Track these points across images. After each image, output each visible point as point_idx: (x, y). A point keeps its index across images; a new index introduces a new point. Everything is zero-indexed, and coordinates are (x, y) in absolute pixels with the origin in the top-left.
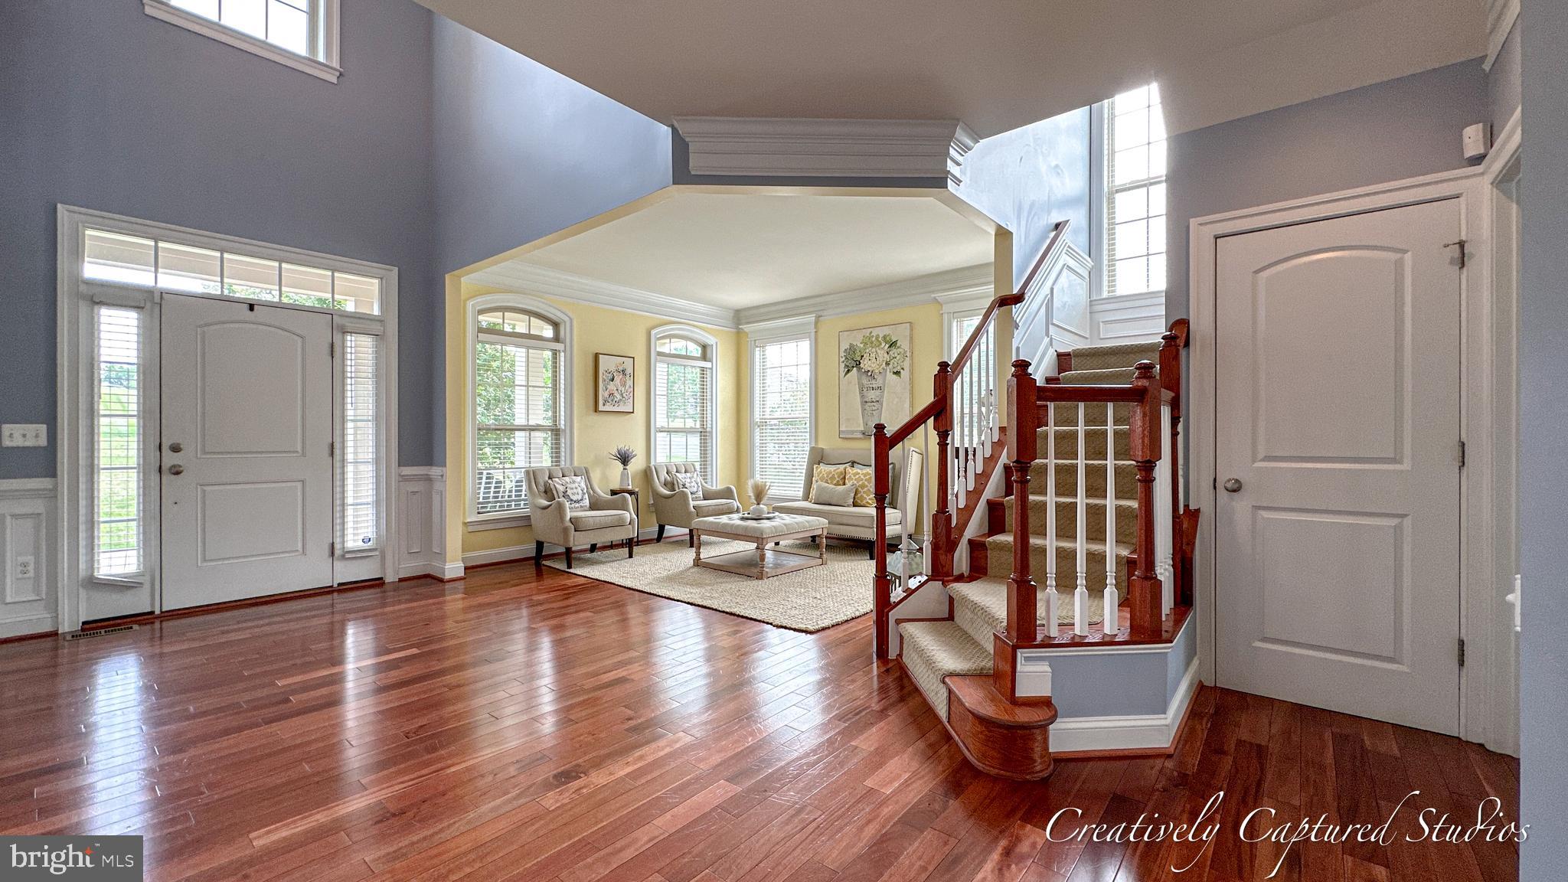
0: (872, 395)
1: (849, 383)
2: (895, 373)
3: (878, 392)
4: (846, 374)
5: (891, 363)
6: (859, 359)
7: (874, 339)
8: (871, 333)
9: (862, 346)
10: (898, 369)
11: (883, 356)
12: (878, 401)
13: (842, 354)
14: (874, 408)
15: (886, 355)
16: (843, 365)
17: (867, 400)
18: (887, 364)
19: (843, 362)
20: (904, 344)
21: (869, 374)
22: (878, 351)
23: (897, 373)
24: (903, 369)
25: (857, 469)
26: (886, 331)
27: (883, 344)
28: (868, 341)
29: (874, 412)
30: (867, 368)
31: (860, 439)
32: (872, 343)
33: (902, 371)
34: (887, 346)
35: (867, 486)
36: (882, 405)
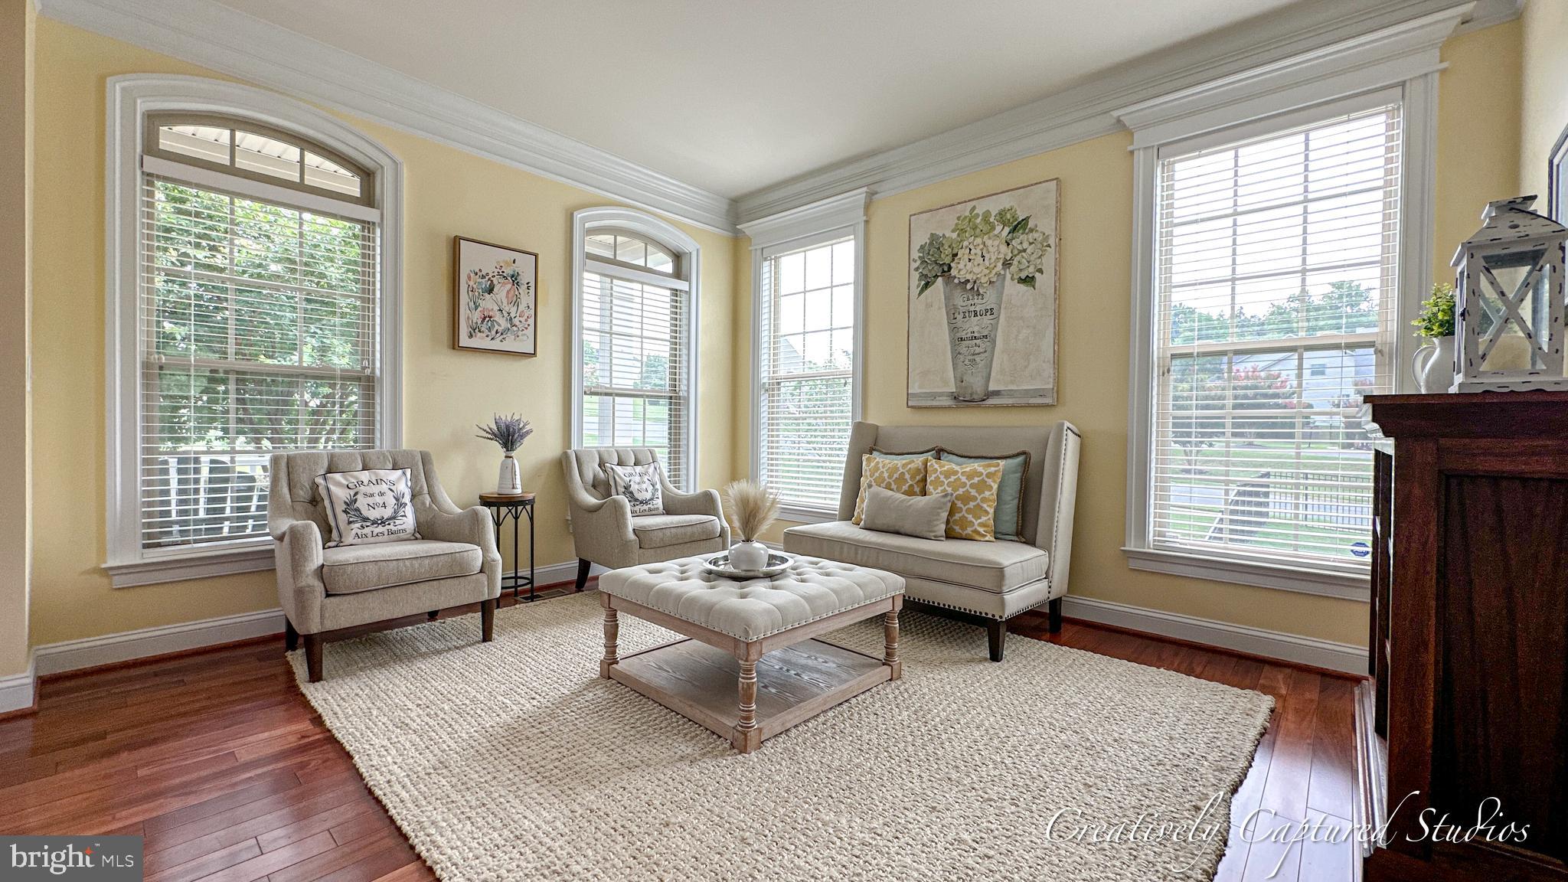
0: (974, 325)
1: (929, 306)
2: (1022, 281)
3: (986, 320)
4: (920, 294)
5: (1015, 262)
6: (947, 260)
7: (979, 220)
8: (974, 208)
9: (954, 235)
10: (1031, 271)
11: (996, 248)
12: (986, 337)
13: (916, 255)
14: (978, 350)
15: (1004, 248)
16: (916, 275)
17: (959, 335)
18: (1007, 264)
19: (917, 269)
20: (1044, 224)
21: (969, 286)
22: (989, 243)
23: (1028, 280)
24: (1040, 271)
25: (948, 464)
26: (1005, 202)
27: (999, 228)
28: (968, 226)
29: (978, 358)
30: (963, 276)
31: (950, 407)
32: (975, 228)
33: (1037, 275)
34: (1007, 230)
35: (975, 499)
36: (994, 342)
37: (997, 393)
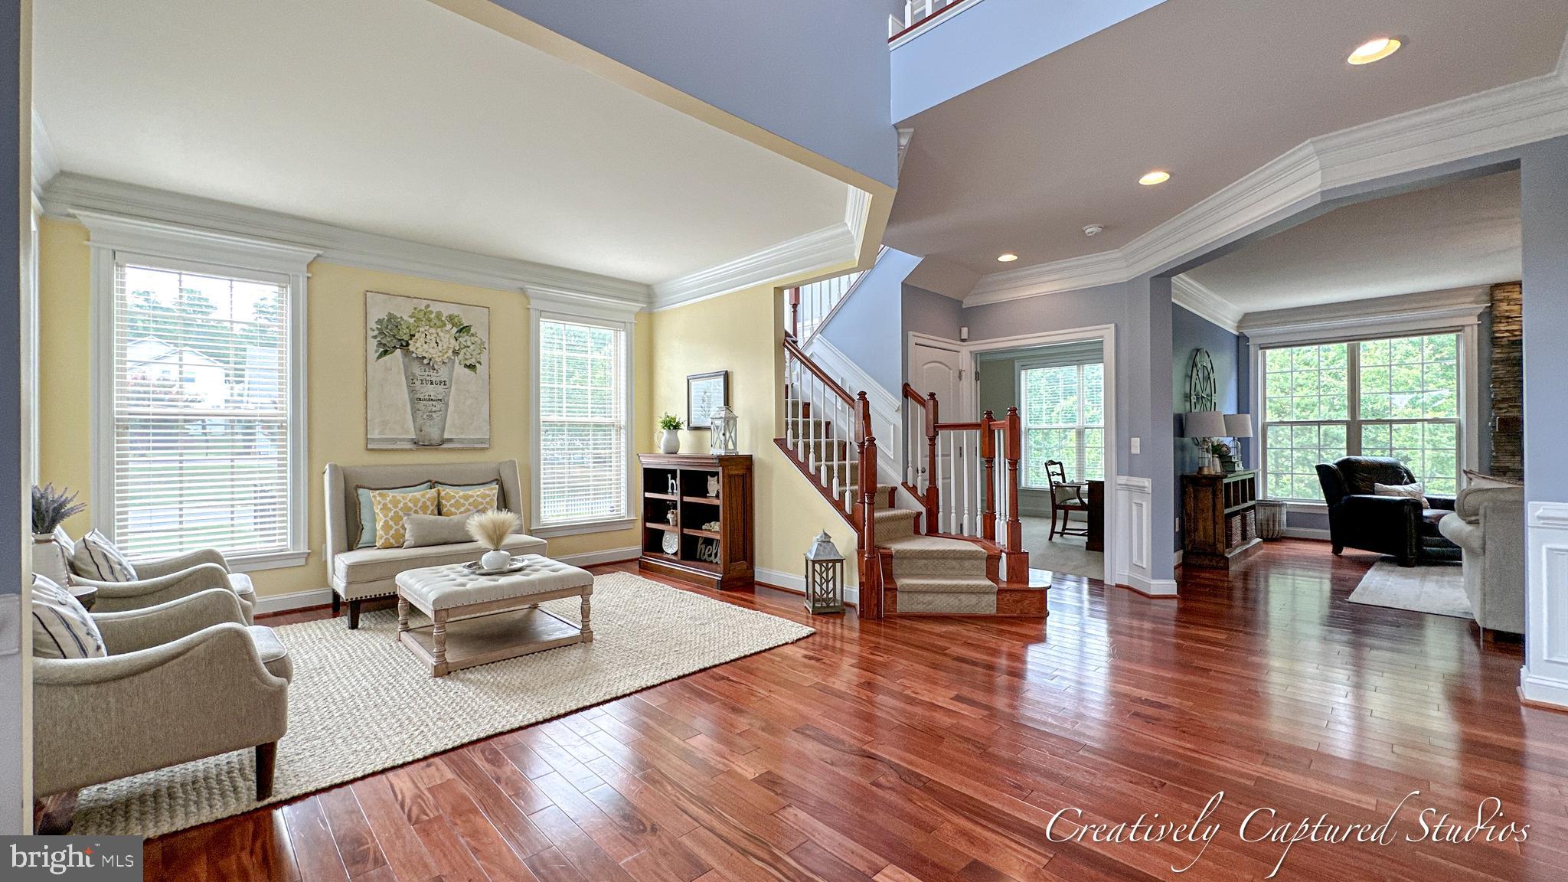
0: (430, 391)
1: (388, 370)
2: (467, 366)
3: (441, 388)
4: (378, 358)
5: (462, 352)
6: (406, 338)
7: (433, 316)
8: (428, 306)
9: (412, 321)
10: (473, 361)
11: (448, 341)
12: (441, 400)
13: (372, 324)
14: (434, 409)
15: (453, 341)
16: (373, 344)
17: (418, 396)
18: (456, 353)
19: (375, 337)
20: (481, 333)
21: (425, 361)
22: (441, 334)
23: (472, 367)
24: (479, 363)
26: (454, 310)
27: (449, 326)
28: (424, 317)
29: (434, 415)
30: (420, 352)
31: (411, 450)
32: (430, 320)
33: (477, 365)
34: (455, 330)
36: (447, 405)
37: (450, 440)
